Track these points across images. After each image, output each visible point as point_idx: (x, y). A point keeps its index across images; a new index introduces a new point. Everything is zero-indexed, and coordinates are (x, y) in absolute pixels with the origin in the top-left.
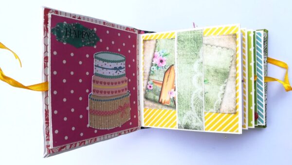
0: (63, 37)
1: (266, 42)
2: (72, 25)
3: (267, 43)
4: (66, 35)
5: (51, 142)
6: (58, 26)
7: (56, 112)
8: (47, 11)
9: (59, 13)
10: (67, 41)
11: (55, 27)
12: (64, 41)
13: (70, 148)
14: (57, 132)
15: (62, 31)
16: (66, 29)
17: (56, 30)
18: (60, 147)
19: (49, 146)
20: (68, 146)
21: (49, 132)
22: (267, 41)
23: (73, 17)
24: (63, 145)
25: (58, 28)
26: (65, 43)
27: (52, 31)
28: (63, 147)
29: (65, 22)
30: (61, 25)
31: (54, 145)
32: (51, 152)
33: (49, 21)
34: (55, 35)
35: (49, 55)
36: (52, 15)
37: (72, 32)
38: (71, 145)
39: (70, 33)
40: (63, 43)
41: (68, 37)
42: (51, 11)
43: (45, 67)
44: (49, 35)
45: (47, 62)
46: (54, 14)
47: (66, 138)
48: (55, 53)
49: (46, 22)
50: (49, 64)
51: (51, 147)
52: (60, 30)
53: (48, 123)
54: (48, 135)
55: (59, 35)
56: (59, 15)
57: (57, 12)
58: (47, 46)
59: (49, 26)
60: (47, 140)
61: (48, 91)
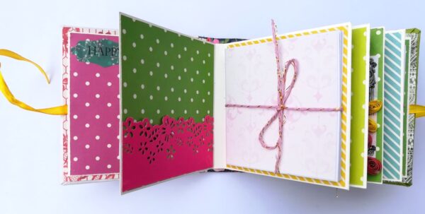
0: (86, 56)
1: (416, 49)
2: (98, 41)
4: (89, 53)
5: (68, 170)
6: (79, 44)
7: (75, 138)
8: (65, 30)
9: (81, 30)
10: (90, 60)
11: (75, 46)
12: (86, 61)
13: (93, 179)
14: (76, 159)
15: (84, 50)
16: (89, 47)
17: (77, 50)
18: (79, 176)
19: (67, 173)
20: (90, 177)
21: (67, 159)
23: (100, 33)
24: (83, 176)
25: (78, 46)
26: (88, 63)
27: (72, 50)
28: (84, 178)
29: (88, 40)
30: (83, 43)
31: (73, 173)
32: (69, 180)
33: (69, 41)
34: (76, 54)
35: (68, 76)
36: (71, 34)
37: (97, 49)
38: (94, 177)
39: (95, 51)
40: (85, 63)
41: (92, 55)
42: (70, 30)
43: (64, 89)
44: (68, 55)
45: (66, 84)
46: (74, 32)
47: (88, 168)
48: (76, 74)
49: (65, 42)
50: (68, 86)
51: (69, 175)
52: (82, 48)
53: (66, 149)
54: (66, 161)
55: (81, 54)
56: (81, 32)
57: (78, 30)
58: (66, 67)
59: (69, 46)
60: (65, 167)
61: (66, 114)
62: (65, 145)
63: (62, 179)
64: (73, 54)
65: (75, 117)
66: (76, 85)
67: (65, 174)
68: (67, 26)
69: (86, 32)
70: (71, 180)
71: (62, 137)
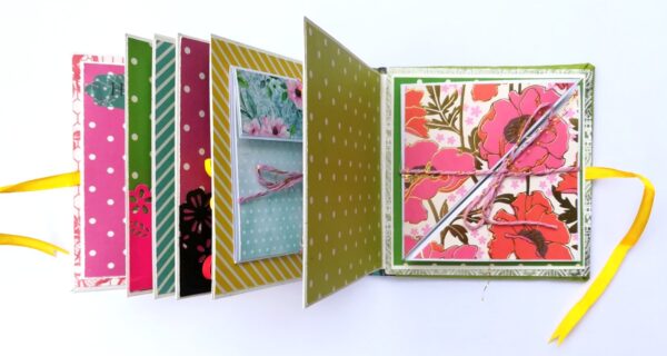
0: (108, 97)
1: (590, 91)
3: (592, 94)
4: (113, 94)
5: (82, 269)
6: (97, 80)
7: (93, 220)
8: (77, 59)
9: (100, 59)
10: (114, 104)
11: (91, 83)
12: (108, 105)
13: (119, 284)
14: (93, 253)
15: (105, 89)
16: (113, 84)
17: (94, 89)
18: (99, 279)
19: (79, 275)
20: (115, 280)
21: (80, 253)
22: (592, 88)
24: (104, 278)
25: (95, 83)
26: (111, 108)
27: (86, 89)
28: (105, 281)
29: (111, 73)
30: (103, 78)
31: (88, 274)
32: (82, 284)
33: (82, 75)
34: (92, 95)
35: (81, 128)
36: (85, 65)
38: (121, 280)
39: (122, 89)
40: (106, 108)
41: (117, 96)
42: (84, 58)
43: (75, 148)
44: (81, 95)
45: (78, 139)
46: (90, 62)
47: (111, 266)
48: (92, 125)
49: (77, 77)
50: (81, 143)
51: (82, 277)
52: (101, 86)
53: (78, 237)
54: (78, 256)
55: (100, 95)
56: (100, 62)
57: (95, 58)
58: (78, 114)
59: (82, 82)
60: (77, 264)
61: (79, 185)
62: (77, 231)
63: (72, 282)
64: (89, 94)
65: (92, 189)
66: (93, 141)
67: (77, 275)
68: (79, 53)
69: (108, 62)
70: (85, 285)
71: (72, 220)
